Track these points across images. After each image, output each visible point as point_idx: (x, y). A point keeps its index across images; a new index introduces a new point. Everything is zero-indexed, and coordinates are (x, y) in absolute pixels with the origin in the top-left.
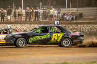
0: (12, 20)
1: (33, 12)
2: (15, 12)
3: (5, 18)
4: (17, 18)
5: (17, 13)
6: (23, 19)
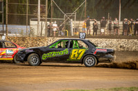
0: (106, 33)
1: (132, 24)
2: (110, 24)
3: (98, 31)
4: (112, 31)
5: (113, 26)
6: (120, 32)
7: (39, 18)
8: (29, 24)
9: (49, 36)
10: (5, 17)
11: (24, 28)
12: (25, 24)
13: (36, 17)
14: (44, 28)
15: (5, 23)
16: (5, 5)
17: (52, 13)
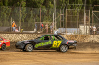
7: (85, 24)
8: (79, 28)
9: (91, 34)
10: (65, 24)
11: (76, 30)
12: (77, 28)
13: (83, 23)
14: (88, 29)
15: (65, 27)
16: (65, 17)
17: (93, 20)
